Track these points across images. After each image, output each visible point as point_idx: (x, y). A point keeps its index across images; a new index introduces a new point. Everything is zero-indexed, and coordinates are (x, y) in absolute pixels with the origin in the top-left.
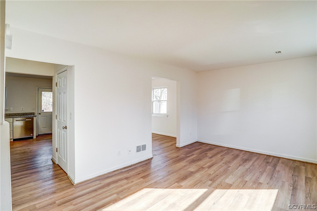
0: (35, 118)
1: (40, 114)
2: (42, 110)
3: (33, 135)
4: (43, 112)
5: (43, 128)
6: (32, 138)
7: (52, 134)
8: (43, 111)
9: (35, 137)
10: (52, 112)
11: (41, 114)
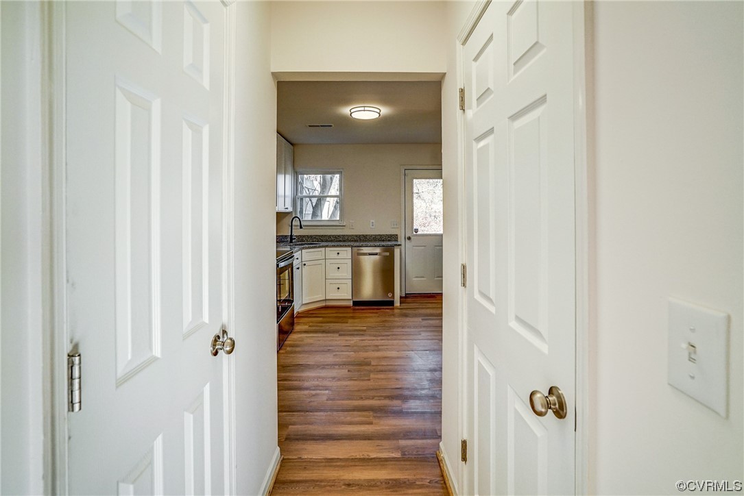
0: (399, 250)
1: (409, 238)
2: (415, 227)
3: (393, 296)
4: (416, 235)
5: (417, 277)
6: (391, 303)
7: (442, 295)
8: (416, 231)
9: (397, 304)
10: (442, 235)
11: (412, 238)
